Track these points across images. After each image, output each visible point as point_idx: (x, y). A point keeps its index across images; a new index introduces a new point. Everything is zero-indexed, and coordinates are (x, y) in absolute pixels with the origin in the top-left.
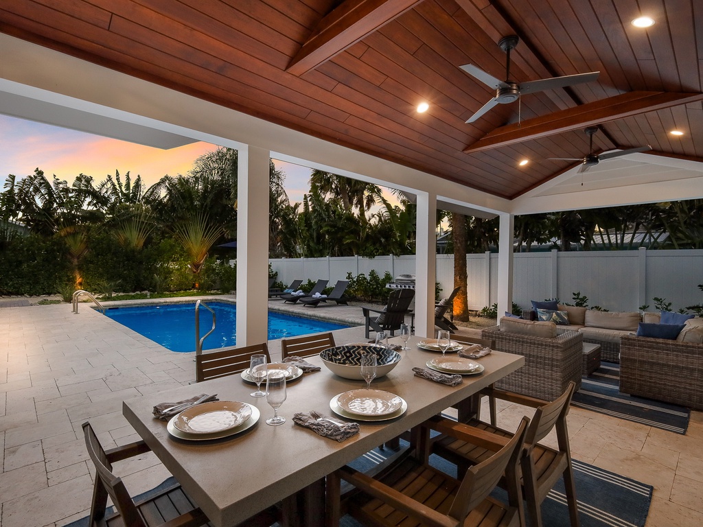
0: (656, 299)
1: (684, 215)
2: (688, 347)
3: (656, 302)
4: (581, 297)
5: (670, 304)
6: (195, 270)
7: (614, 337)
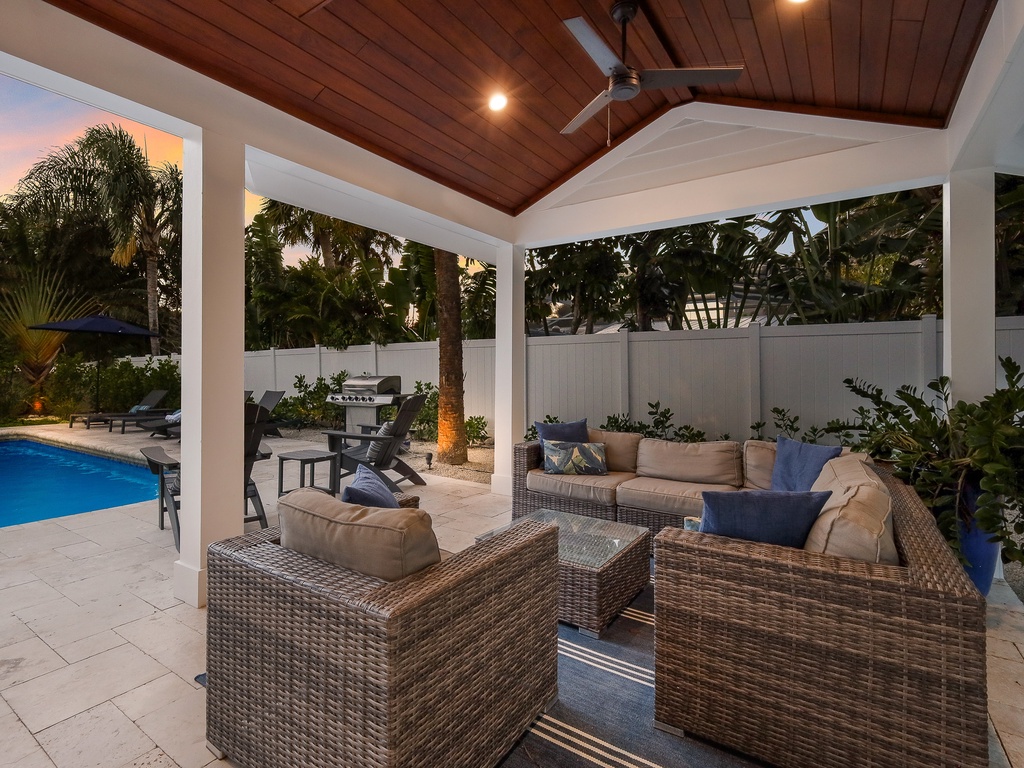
0: (776, 410)
1: (813, 268)
2: (840, 579)
3: (775, 415)
4: (661, 409)
5: (796, 418)
6: (32, 378)
7: (684, 503)
